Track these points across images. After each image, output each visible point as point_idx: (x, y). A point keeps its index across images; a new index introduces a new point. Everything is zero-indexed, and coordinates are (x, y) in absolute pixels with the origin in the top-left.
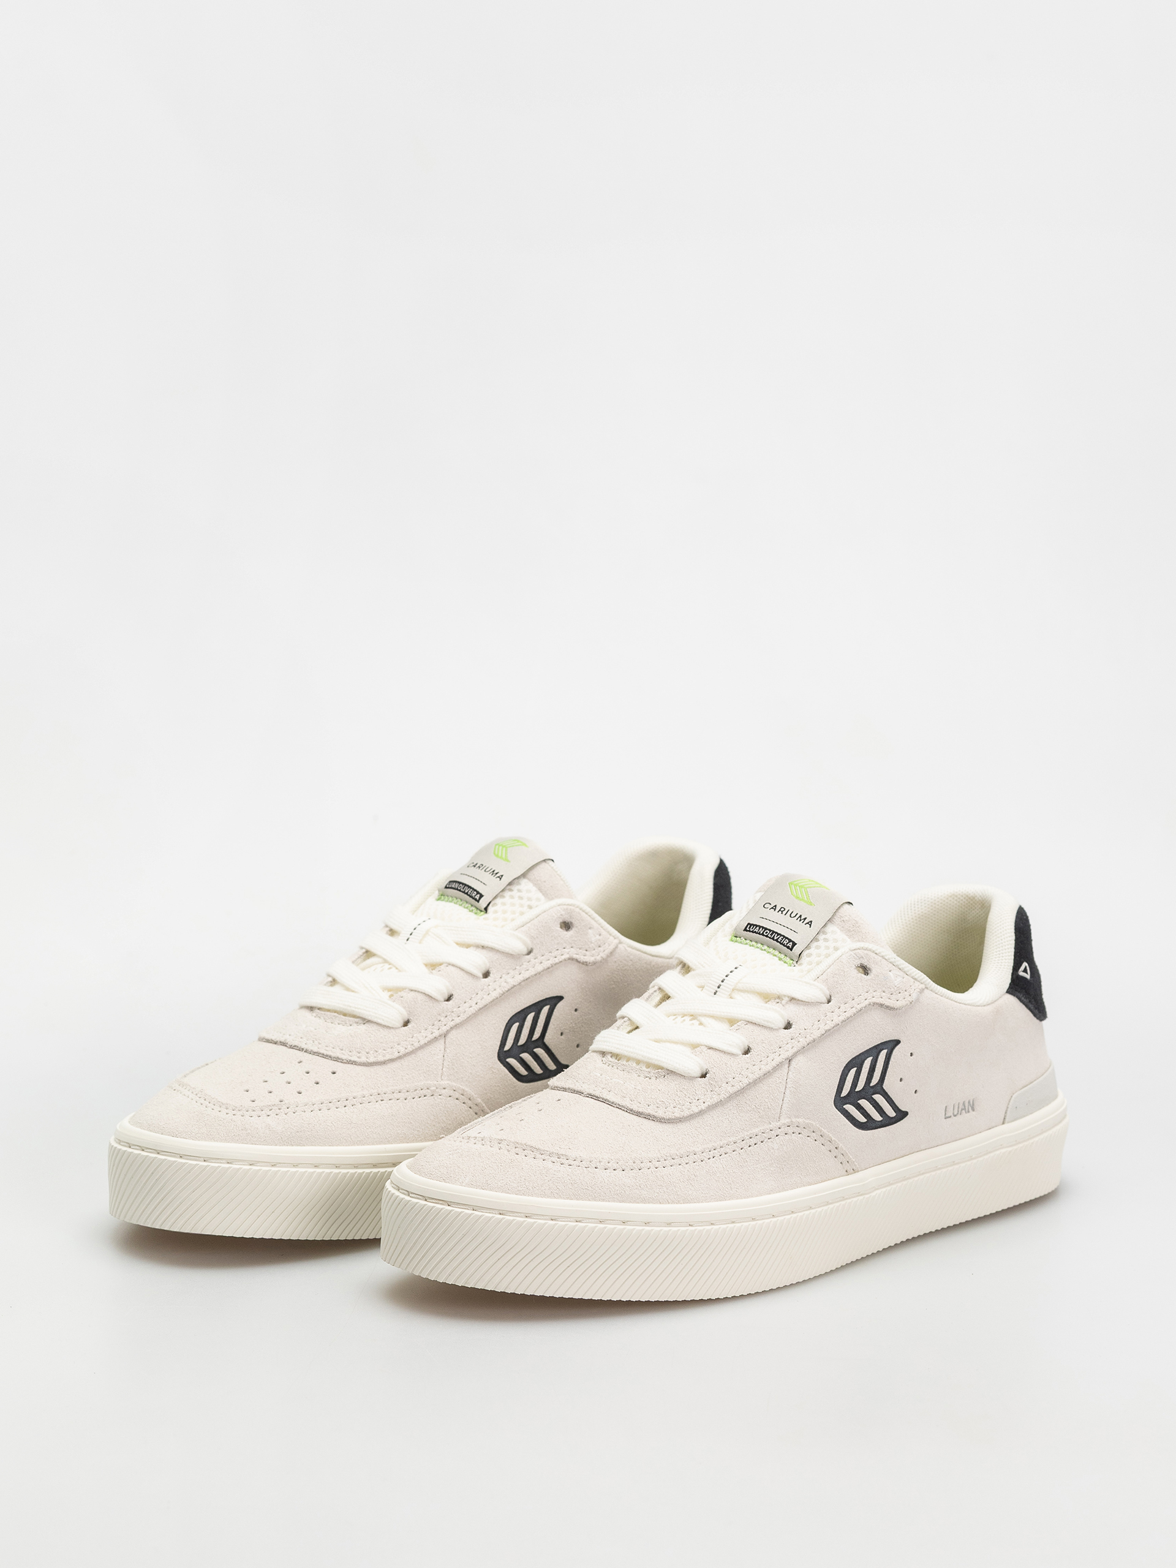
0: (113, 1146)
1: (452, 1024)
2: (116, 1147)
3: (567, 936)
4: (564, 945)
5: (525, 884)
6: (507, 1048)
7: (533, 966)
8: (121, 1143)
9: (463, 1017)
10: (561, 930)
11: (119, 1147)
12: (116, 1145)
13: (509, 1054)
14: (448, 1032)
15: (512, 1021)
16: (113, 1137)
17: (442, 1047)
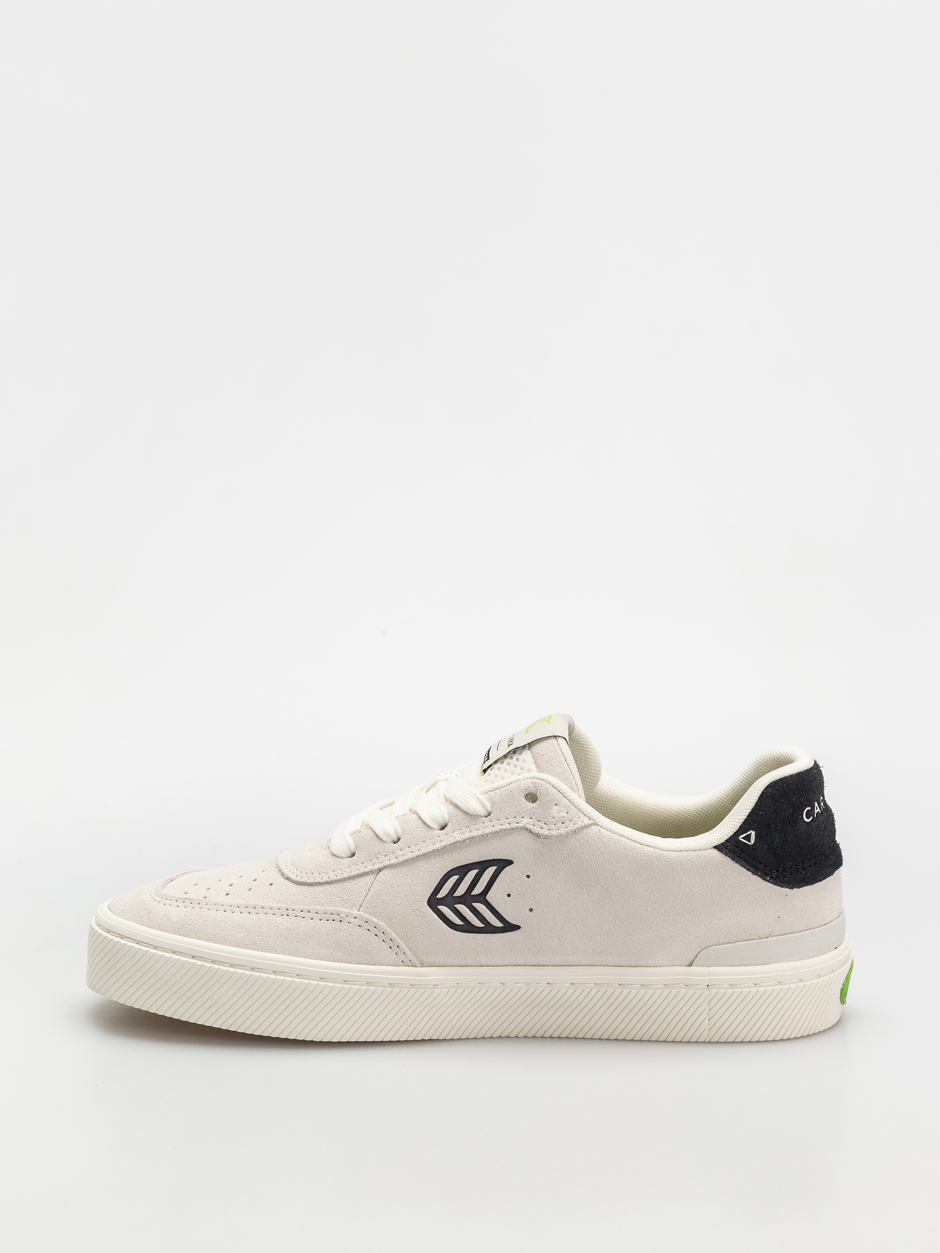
0: (94, 929)
1: (387, 863)
2: (97, 931)
3: (529, 807)
4: (523, 814)
5: (527, 755)
6: (439, 896)
7: (487, 827)
8: (101, 927)
9: (401, 859)
10: (524, 800)
11: (100, 931)
12: (97, 928)
13: (442, 901)
14: (380, 870)
15: (453, 873)
16: (94, 918)
17: (370, 882)
